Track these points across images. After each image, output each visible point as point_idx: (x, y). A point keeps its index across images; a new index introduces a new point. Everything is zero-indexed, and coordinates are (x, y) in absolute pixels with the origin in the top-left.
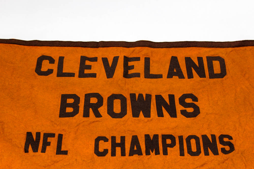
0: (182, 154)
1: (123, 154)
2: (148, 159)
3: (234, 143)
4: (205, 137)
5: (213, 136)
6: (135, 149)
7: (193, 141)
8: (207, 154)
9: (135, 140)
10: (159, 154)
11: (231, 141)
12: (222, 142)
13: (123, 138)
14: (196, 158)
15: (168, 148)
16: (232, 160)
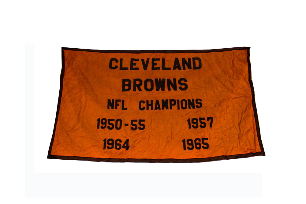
0: (178, 109)
1: (152, 109)
2: (163, 111)
3: (202, 103)
4: (189, 100)
5: (193, 100)
6: (157, 106)
7: (184, 102)
8: (190, 108)
9: (157, 102)
10: (168, 109)
11: (201, 102)
12: (197, 103)
13: (152, 101)
14: (185, 110)
15: (172, 106)
16: (201, 111)
